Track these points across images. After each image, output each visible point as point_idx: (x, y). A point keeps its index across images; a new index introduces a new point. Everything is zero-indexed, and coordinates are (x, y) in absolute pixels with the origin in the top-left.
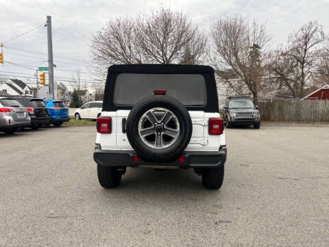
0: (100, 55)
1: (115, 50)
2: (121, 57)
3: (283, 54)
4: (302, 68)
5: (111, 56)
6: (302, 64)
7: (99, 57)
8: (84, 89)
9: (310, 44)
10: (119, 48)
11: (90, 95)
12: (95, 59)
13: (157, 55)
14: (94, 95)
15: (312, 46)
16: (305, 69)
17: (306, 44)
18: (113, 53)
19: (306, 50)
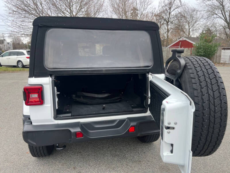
0: (15, 10)
1: (28, 6)
2: (34, 12)
3: (155, 15)
4: (168, 25)
5: (25, 11)
6: (168, 22)
7: (14, 11)
8: (2, 39)
9: (173, 9)
10: (32, 4)
11: (8, 43)
12: (10, 13)
13: (65, 12)
14: (11, 43)
15: (174, 10)
16: (169, 27)
17: (170, 8)
18: (26, 8)
19: (170, 13)
